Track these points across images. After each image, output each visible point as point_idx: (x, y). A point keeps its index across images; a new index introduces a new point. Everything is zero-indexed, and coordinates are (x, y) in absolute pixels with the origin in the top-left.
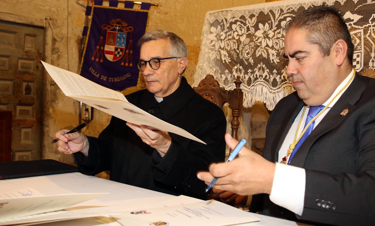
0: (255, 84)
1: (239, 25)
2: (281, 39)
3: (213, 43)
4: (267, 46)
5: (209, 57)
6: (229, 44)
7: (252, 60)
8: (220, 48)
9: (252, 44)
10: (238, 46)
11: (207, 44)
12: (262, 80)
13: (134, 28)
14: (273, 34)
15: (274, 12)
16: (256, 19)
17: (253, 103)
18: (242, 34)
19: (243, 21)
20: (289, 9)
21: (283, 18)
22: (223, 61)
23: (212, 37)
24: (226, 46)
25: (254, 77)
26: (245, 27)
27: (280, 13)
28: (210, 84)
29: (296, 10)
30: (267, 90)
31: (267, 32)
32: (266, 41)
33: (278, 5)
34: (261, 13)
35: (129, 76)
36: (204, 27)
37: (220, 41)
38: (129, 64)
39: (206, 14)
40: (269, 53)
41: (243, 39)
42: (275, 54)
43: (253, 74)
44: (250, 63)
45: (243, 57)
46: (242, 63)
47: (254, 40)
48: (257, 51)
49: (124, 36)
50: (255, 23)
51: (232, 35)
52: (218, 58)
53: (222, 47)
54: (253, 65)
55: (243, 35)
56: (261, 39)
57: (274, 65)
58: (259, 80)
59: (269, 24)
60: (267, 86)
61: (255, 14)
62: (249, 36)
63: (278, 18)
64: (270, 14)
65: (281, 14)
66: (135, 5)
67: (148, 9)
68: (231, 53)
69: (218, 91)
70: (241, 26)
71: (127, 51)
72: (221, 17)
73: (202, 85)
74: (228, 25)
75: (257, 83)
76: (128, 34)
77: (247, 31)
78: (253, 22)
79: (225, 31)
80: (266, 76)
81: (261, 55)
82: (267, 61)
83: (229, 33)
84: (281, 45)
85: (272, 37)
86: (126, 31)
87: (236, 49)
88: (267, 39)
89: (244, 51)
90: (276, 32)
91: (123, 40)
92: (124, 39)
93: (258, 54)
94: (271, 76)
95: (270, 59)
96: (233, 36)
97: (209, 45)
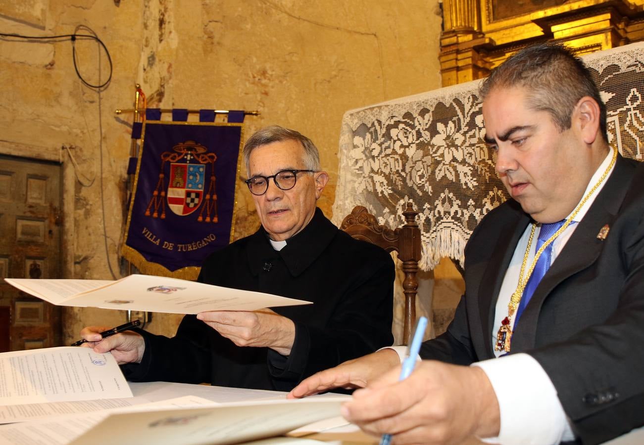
0: (439, 228)
1: (403, 129)
2: (477, 145)
3: (359, 164)
4: (454, 159)
5: (354, 190)
6: (388, 163)
7: (430, 187)
8: (372, 171)
9: (428, 160)
10: (404, 166)
11: (350, 165)
12: (450, 220)
13: (217, 156)
14: (463, 138)
15: (462, 102)
16: (431, 116)
17: (437, 262)
18: (410, 144)
19: (408, 121)
21: (477, 109)
22: (379, 193)
23: (357, 153)
24: (382, 167)
25: (435, 216)
26: (414, 132)
27: (473, 102)
28: (362, 223)
30: (460, 237)
31: (452, 137)
32: (451, 152)
33: (468, 89)
34: (440, 105)
35: (212, 239)
36: (342, 138)
37: (371, 160)
38: (212, 219)
39: (345, 116)
40: (459, 173)
41: (411, 152)
42: (469, 173)
43: (432, 212)
44: (426, 193)
45: (414, 183)
46: (412, 193)
47: (431, 153)
48: (437, 171)
49: (201, 170)
50: (430, 123)
51: (392, 147)
52: (370, 189)
53: (376, 170)
54: (431, 195)
55: (411, 145)
56: (442, 148)
57: (469, 193)
58: (445, 220)
59: (454, 122)
60: (460, 230)
61: (428, 107)
62: (422, 146)
63: (469, 111)
64: (456, 106)
65: (475, 104)
66: (217, 115)
67: (242, 121)
68: (391, 178)
69: (376, 233)
70: (406, 131)
71: (208, 197)
72: (370, 119)
73: (348, 226)
74: (384, 131)
75: (441, 226)
76: (208, 166)
77: (418, 139)
78: (427, 122)
79: (379, 142)
80: (456, 212)
81: (445, 177)
82: (455, 187)
83: (386, 144)
84: (478, 156)
85: (462, 145)
86: (204, 161)
87: (400, 171)
88: (453, 149)
89: (414, 172)
90: (468, 135)
91: (200, 177)
92: (200, 175)
93: (439, 176)
94: (465, 211)
95: (460, 182)
96: (393, 149)
97: (353, 168)
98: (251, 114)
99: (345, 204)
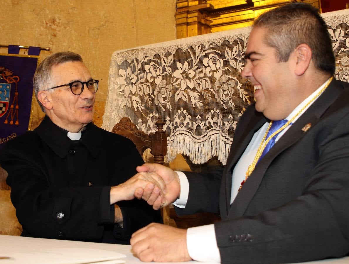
0: (176, 134)
1: (153, 66)
2: (203, 79)
3: (122, 88)
4: (188, 87)
5: (118, 106)
6: (142, 88)
7: (171, 106)
8: (131, 93)
9: (170, 87)
10: (153, 90)
11: (116, 88)
12: (184, 128)
13: (19, 78)
14: (194, 73)
15: (194, 49)
16: (173, 57)
17: (174, 157)
18: (157, 76)
19: (157, 60)
20: (211, 44)
21: (204, 54)
22: (136, 108)
23: (121, 81)
24: (138, 91)
25: (173, 125)
26: (161, 68)
27: (201, 49)
28: (127, 129)
29: (219, 45)
30: (190, 140)
31: (186, 72)
32: (185, 83)
33: (198, 41)
34: (179, 50)
35: (14, 137)
36: (111, 69)
37: (130, 85)
38: (14, 122)
39: (113, 55)
40: (191, 96)
41: (158, 81)
42: (198, 97)
43: (172, 123)
44: (167, 110)
45: (160, 102)
46: (158, 109)
47: (172, 82)
48: (176, 95)
49: (8, 87)
50: (172, 62)
51: (145, 77)
52: (129, 105)
53: (134, 92)
54: (171, 111)
55: (159, 77)
56: (180, 80)
57: (197, 110)
58: (180, 128)
59: (188, 62)
60: (190, 135)
61: (171, 51)
62: (165, 77)
63: (199, 55)
64: (190, 51)
65: (203, 50)
66: (20, 50)
67: (38, 55)
68: (144, 99)
69: (137, 136)
70: (155, 67)
71: (12, 106)
72: (131, 57)
73: (117, 130)
74: (140, 66)
75: (178, 133)
76: (13, 85)
77: (163, 73)
78: (170, 61)
79: (136, 73)
80: (188, 123)
81: (181, 99)
82: (188, 106)
83: (141, 75)
84: (204, 86)
85: (193, 78)
86: (10, 81)
87: (150, 94)
88: (187, 80)
89: (160, 95)
90: (197, 72)
91: (7, 93)
92: (7, 91)
93: (177, 98)
94: (194, 123)
95: (191, 103)
96: (146, 79)
97: (118, 90)
98: (45, 49)
99: (111, 115)
